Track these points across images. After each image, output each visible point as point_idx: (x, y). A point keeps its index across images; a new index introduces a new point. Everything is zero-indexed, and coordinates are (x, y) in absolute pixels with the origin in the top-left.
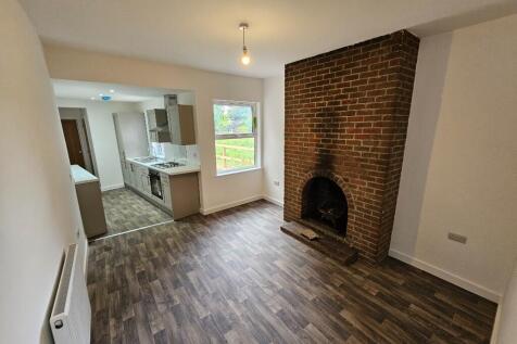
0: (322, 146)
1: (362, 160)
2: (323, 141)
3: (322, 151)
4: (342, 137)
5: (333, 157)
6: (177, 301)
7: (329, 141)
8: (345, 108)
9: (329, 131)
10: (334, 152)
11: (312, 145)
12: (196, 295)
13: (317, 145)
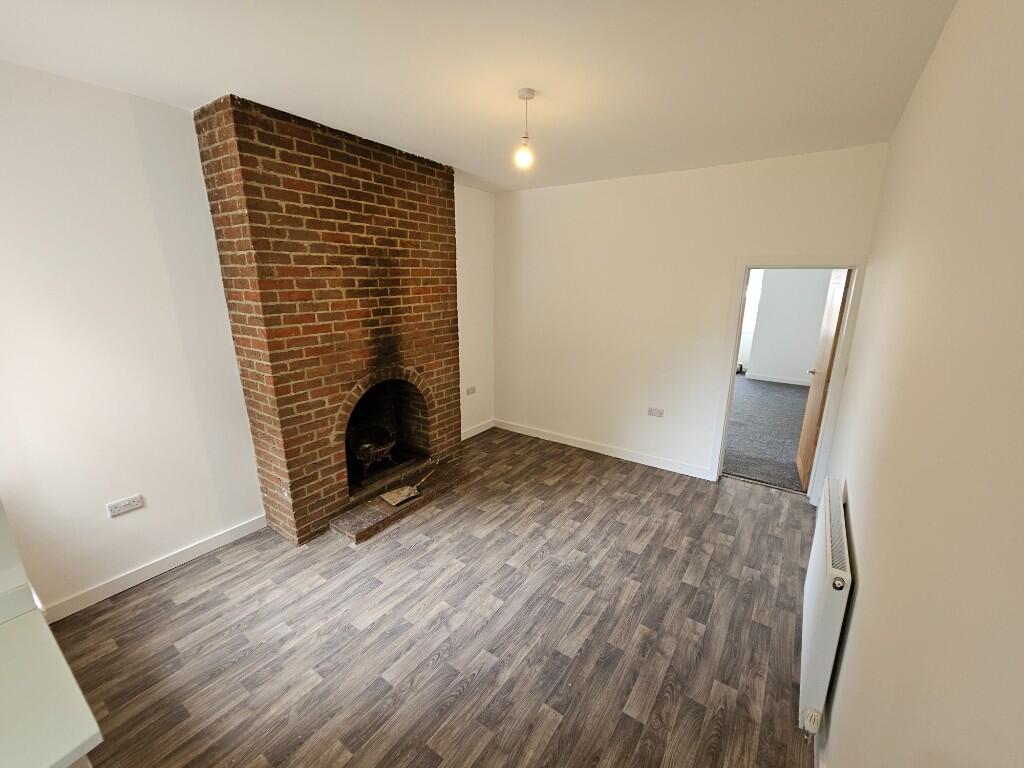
0: (375, 323)
1: (435, 332)
2: (376, 313)
3: (376, 332)
4: (406, 301)
5: (399, 339)
6: (639, 632)
7: (387, 311)
8: (405, 253)
9: (384, 292)
10: (397, 329)
11: (354, 325)
12: (610, 610)
13: (365, 324)
